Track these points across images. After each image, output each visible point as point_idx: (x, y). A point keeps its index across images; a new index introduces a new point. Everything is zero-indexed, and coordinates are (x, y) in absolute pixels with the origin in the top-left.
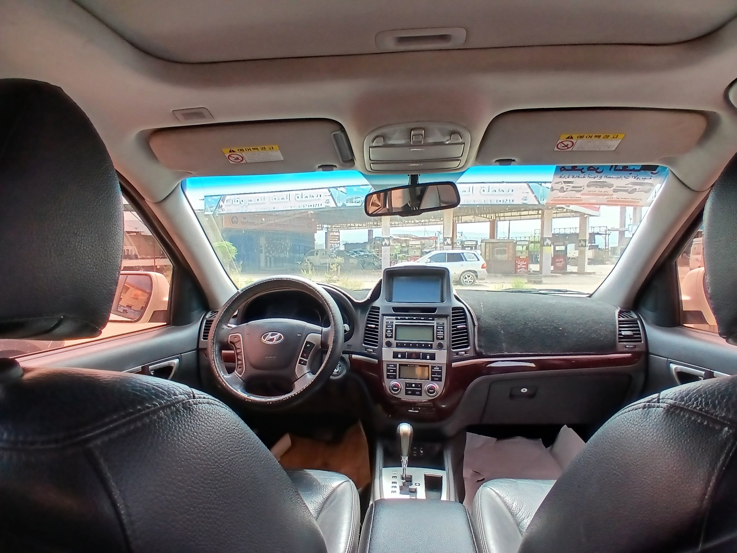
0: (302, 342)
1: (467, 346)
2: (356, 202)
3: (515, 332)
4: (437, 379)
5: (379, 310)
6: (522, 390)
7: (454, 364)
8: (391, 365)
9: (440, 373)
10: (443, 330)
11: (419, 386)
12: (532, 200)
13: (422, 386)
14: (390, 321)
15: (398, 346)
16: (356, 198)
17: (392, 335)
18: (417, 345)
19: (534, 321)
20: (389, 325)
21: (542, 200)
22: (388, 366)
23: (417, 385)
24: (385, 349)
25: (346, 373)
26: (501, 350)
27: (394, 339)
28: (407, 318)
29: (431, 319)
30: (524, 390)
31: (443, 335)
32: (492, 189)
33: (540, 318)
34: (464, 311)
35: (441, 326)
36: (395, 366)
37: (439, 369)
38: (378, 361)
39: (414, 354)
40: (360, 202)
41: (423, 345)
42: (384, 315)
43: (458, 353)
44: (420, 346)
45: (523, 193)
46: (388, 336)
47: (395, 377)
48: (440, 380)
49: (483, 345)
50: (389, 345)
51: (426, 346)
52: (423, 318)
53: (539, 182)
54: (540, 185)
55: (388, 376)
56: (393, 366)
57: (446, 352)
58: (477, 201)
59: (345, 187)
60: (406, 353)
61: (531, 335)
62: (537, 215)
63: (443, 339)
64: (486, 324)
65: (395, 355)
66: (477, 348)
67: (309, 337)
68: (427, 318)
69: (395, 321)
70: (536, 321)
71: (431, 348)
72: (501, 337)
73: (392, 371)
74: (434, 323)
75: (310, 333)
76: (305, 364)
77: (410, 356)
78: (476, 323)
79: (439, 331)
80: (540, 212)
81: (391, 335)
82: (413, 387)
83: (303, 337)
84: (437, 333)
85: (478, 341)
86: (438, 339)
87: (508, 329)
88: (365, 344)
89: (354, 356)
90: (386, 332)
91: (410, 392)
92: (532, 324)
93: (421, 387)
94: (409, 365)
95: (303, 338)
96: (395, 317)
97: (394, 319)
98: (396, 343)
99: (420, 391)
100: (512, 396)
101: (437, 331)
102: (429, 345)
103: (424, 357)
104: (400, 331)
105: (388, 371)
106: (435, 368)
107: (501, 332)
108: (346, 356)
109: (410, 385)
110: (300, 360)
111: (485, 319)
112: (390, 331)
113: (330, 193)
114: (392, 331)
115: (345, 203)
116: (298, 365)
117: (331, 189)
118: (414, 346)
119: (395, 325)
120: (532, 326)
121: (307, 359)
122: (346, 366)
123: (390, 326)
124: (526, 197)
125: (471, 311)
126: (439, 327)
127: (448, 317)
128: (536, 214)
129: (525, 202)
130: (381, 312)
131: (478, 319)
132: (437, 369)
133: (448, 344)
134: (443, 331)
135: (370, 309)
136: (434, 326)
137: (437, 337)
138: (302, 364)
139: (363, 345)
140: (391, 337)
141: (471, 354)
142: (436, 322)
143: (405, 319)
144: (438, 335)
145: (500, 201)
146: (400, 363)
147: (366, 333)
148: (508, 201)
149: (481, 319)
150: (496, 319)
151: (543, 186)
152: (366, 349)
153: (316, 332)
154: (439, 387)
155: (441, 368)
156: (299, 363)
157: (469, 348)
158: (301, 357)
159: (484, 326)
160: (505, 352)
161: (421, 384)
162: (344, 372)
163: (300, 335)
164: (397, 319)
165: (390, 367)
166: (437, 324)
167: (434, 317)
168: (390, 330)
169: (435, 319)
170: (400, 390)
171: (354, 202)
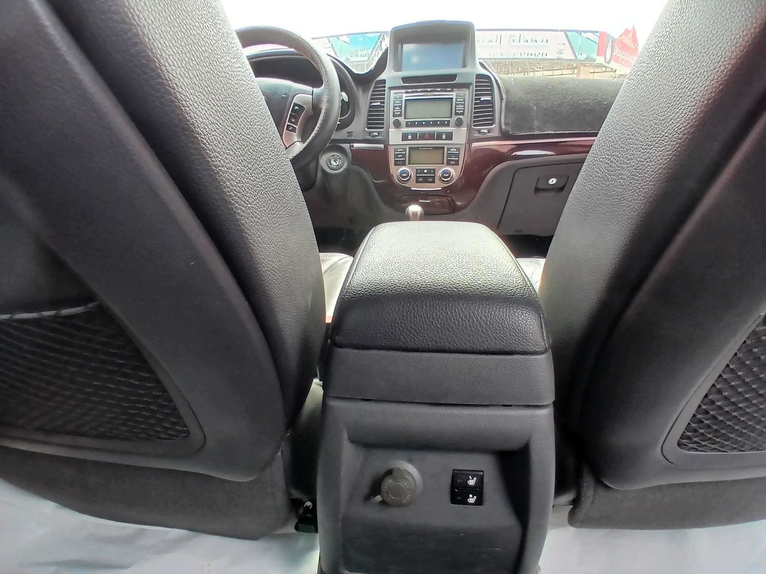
0: (288, 105)
1: (492, 124)
2: (362, 56)
3: (551, 108)
4: (454, 163)
5: (385, 84)
6: (550, 182)
7: (475, 145)
8: (399, 149)
9: (457, 155)
10: (463, 103)
11: (432, 171)
12: (568, 55)
13: (436, 172)
14: (398, 96)
15: (407, 125)
16: (361, 51)
17: (401, 112)
18: (431, 123)
19: (574, 94)
20: (397, 101)
21: (580, 54)
22: (396, 150)
23: (429, 171)
24: (392, 130)
25: (347, 167)
26: (532, 128)
27: (403, 117)
28: (419, 90)
29: (450, 89)
30: (553, 181)
31: (463, 109)
32: (523, 38)
33: (582, 91)
34: (491, 81)
35: (461, 98)
36: (405, 150)
37: (456, 151)
38: (384, 146)
39: (427, 134)
40: (367, 55)
41: (439, 123)
42: (391, 88)
43: (480, 131)
44: (435, 124)
45: (559, 44)
46: (396, 114)
47: (403, 163)
48: (457, 163)
49: (511, 122)
50: (397, 125)
51: (443, 124)
52: (439, 89)
53: (580, 31)
54: (579, 35)
55: (396, 163)
56: (401, 150)
57: (466, 130)
58: (504, 54)
59: (349, 36)
60: (417, 133)
61: (570, 110)
62: (572, 75)
63: (463, 114)
64: (516, 99)
65: (405, 137)
66: (503, 127)
67: (296, 97)
68: (444, 88)
69: (404, 95)
70: (577, 94)
71: (448, 125)
72: (533, 114)
73: (401, 156)
74: (453, 95)
75: (299, 94)
76: (294, 130)
77: (423, 136)
78: (504, 97)
79: (458, 104)
80: (576, 71)
81: (399, 113)
82: (425, 173)
83: (290, 97)
84: (456, 106)
85: (505, 118)
86: (457, 114)
87: (542, 104)
88: (368, 128)
89: (356, 145)
90: (394, 109)
91: (421, 180)
92: (571, 98)
93: (434, 173)
94: (420, 147)
95: (290, 100)
96: (404, 91)
97: (403, 93)
98: (406, 122)
99: (433, 178)
100: (537, 190)
101: (456, 104)
102: (446, 123)
103: (439, 136)
104: (410, 106)
105: (396, 156)
106: (451, 150)
107: (533, 107)
108: (346, 146)
109: (422, 171)
110: (287, 125)
111: (515, 93)
112: (399, 108)
113: (331, 44)
114: (401, 107)
115: (349, 57)
116: (285, 131)
117: (331, 39)
118: (428, 124)
119: (405, 100)
120: (571, 100)
121: (297, 125)
122: (347, 159)
123: (399, 102)
124: (562, 50)
125: (498, 81)
126: (458, 100)
127: (471, 87)
128: (571, 73)
129: (560, 56)
130: (388, 85)
131: (507, 92)
132: (453, 151)
133: (469, 121)
134: (464, 105)
135: (374, 84)
136: (452, 98)
137: (455, 111)
138: (290, 131)
139: (366, 129)
140: (400, 115)
141: (496, 133)
142: (455, 94)
143: (417, 92)
144: (457, 109)
145: (532, 55)
146: (410, 147)
147: (369, 115)
148: (541, 54)
149: (510, 92)
150: (529, 93)
151: (582, 36)
152: (370, 133)
153: (305, 92)
154: (455, 172)
155: (458, 149)
156: (287, 129)
157: (494, 126)
158: (288, 122)
159: (513, 101)
160: (536, 131)
161: (434, 170)
162: (345, 166)
163: (286, 96)
164: (407, 92)
165: (399, 151)
166: (456, 96)
167: (454, 87)
168: (399, 106)
169: (454, 89)
170: (408, 178)
171: (359, 56)
